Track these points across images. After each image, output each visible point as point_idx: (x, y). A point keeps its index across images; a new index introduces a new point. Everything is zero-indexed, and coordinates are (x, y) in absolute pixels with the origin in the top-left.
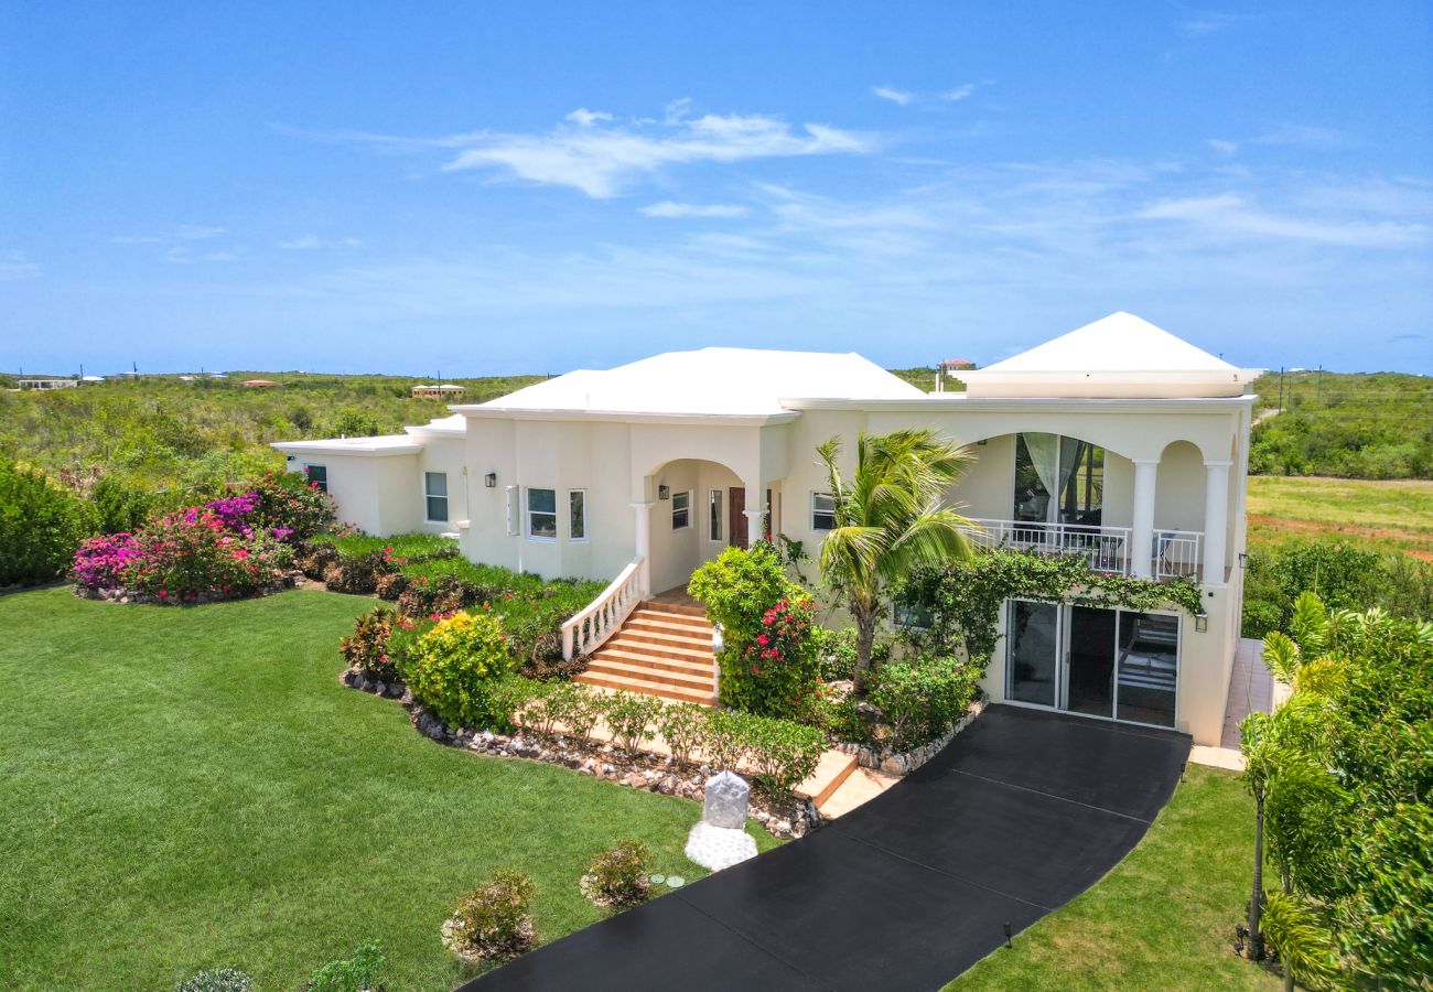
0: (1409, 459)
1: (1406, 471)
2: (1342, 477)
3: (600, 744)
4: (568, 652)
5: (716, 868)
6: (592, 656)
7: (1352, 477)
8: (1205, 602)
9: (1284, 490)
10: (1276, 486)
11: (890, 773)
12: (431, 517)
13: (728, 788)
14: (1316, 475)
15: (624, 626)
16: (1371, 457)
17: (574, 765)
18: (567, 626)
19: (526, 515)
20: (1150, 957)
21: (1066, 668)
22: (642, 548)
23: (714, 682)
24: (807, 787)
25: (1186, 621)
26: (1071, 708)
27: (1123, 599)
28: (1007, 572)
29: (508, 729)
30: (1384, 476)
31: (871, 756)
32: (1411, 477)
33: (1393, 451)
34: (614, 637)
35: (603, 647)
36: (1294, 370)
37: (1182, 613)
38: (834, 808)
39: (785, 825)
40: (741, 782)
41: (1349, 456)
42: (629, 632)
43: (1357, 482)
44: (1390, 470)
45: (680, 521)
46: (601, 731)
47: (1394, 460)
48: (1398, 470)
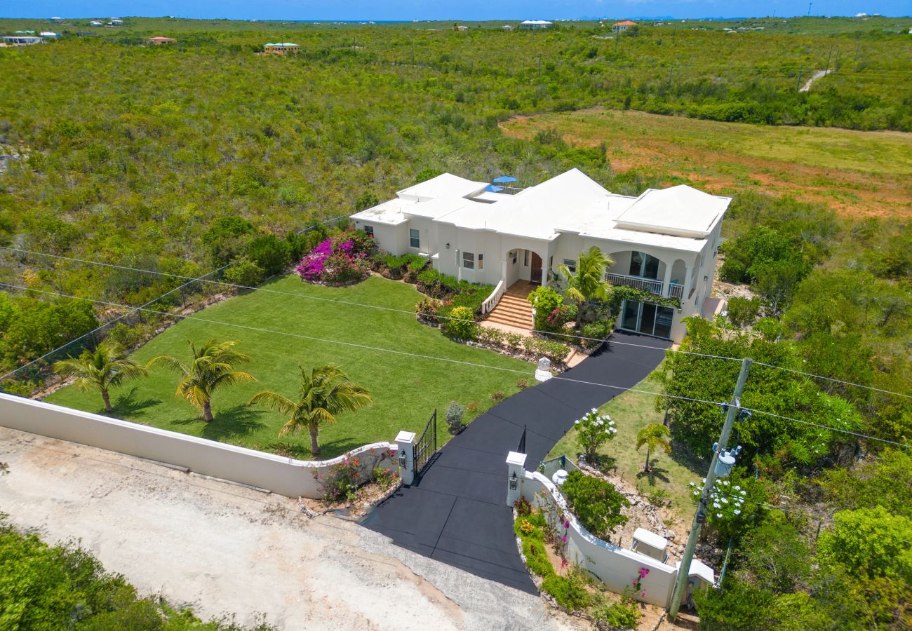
0: (889, 117)
1: (885, 125)
2: (848, 128)
3: (504, 345)
4: (483, 312)
5: (543, 381)
6: (491, 312)
7: (853, 129)
8: (682, 305)
9: (809, 140)
10: (807, 136)
11: (586, 354)
12: (412, 245)
13: (545, 361)
14: (833, 126)
15: (500, 301)
16: (869, 115)
17: (499, 352)
18: (484, 303)
19: (462, 260)
20: (645, 402)
21: (640, 320)
22: (504, 275)
23: (532, 323)
24: (565, 360)
25: (676, 311)
26: (641, 331)
27: (659, 303)
28: (625, 294)
29: (476, 340)
30: (872, 129)
31: (580, 350)
32: (888, 128)
33: (881, 111)
34: (497, 305)
35: (494, 309)
36: (859, 15)
37: (675, 308)
38: (571, 364)
39: (559, 370)
40: (548, 360)
41: (854, 115)
42: (501, 303)
43: (856, 132)
44: (876, 125)
45: (515, 261)
46: (506, 342)
47: (880, 118)
48: (881, 125)
